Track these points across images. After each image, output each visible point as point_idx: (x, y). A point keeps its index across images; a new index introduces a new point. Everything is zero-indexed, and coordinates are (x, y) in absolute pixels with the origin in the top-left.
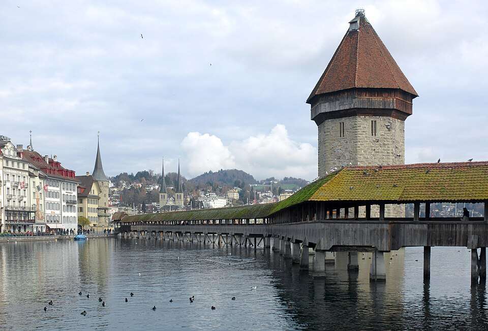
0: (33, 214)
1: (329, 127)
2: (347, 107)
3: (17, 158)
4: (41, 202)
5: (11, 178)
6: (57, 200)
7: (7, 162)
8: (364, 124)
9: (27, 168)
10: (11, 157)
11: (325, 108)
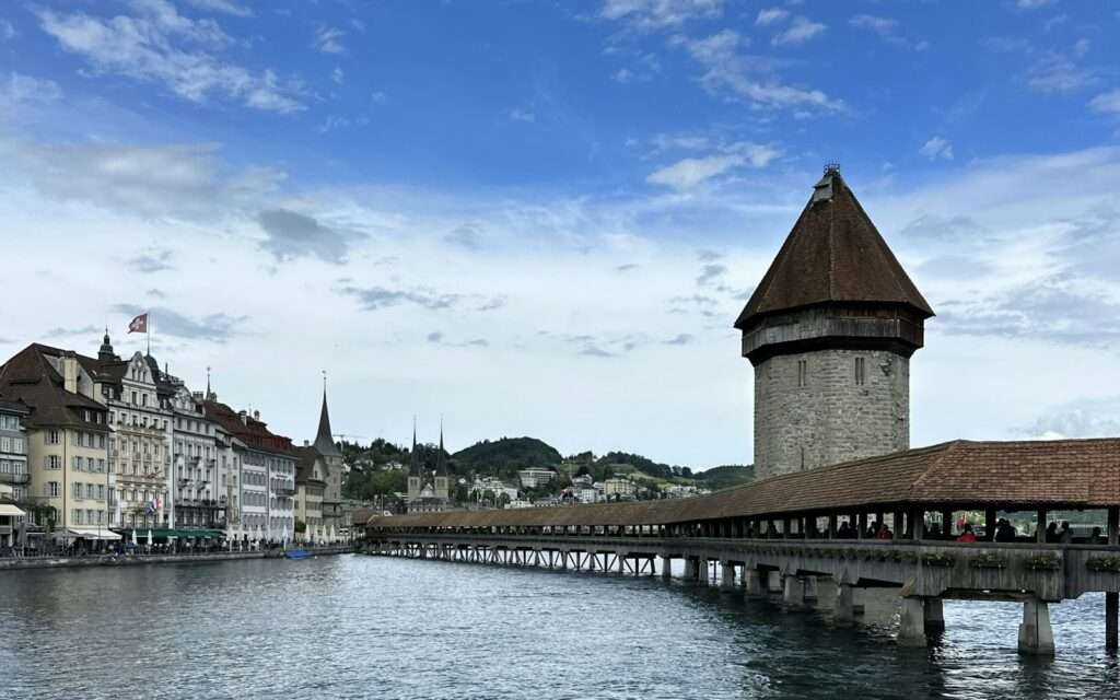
0: (222, 513)
1: (778, 369)
2: (814, 334)
3: (197, 415)
4: (235, 492)
5: (185, 451)
6: (261, 489)
7: (180, 422)
8: (842, 364)
9: (212, 432)
10: (186, 413)
11: (772, 335)
